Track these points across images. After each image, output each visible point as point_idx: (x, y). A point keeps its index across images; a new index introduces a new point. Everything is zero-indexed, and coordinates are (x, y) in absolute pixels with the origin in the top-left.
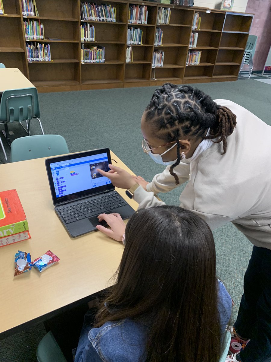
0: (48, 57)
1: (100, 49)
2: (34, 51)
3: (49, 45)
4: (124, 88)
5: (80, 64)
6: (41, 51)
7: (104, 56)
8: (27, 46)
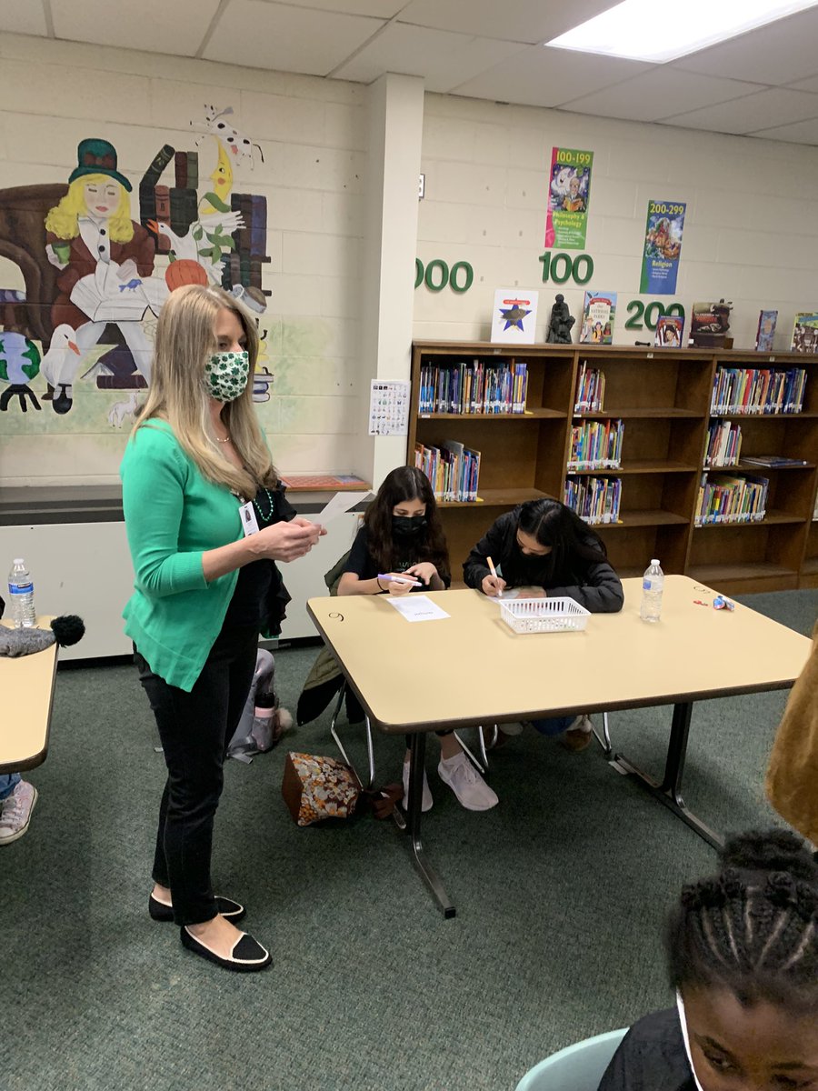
0: (612, 512)
1: (756, 486)
2: (581, 499)
3: (621, 483)
4: (802, 591)
5: (691, 525)
6: (599, 497)
7: (763, 503)
8: (567, 488)
